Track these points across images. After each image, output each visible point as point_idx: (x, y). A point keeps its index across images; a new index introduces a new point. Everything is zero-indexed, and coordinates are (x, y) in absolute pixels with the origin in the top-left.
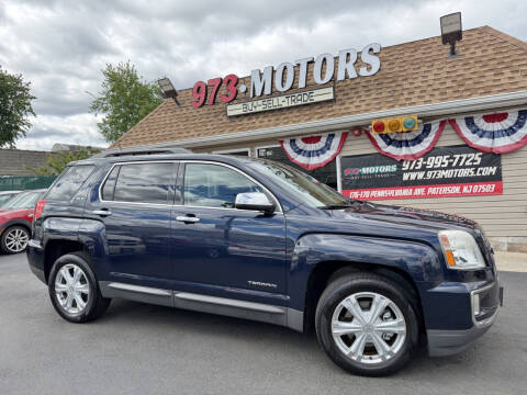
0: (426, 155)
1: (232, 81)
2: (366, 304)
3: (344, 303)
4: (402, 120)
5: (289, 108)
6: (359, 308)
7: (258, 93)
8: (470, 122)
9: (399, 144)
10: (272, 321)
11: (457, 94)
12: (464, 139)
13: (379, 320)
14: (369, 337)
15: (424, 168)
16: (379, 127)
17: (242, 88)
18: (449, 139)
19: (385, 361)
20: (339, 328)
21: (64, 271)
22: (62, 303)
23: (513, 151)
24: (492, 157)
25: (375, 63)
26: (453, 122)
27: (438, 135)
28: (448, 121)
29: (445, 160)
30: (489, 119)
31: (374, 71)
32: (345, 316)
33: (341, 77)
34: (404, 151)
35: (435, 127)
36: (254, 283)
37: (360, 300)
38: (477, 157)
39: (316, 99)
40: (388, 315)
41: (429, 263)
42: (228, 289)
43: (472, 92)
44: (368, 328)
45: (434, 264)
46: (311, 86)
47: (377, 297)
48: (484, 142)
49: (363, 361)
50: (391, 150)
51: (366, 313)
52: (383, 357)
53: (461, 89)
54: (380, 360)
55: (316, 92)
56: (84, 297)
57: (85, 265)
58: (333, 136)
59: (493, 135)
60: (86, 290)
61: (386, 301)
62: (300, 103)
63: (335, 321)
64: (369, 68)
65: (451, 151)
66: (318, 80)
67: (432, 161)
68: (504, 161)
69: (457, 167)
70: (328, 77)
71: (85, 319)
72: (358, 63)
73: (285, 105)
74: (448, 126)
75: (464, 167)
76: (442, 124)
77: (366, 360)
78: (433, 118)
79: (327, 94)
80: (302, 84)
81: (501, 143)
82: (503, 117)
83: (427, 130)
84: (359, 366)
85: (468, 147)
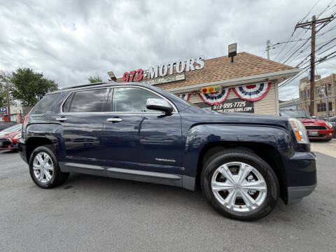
0: (223, 103)
1: (141, 72)
2: (235, 170)
3: (220, 170)
4: (214, 87)
5: (165, 83)
6: (230, 173)
7: (152, 77)
8: (241, 89)
9: (212, 98)
10: (172, 184)
11: (237, 76)
12: (238, 95)
13: (245, 180)
14: (238, 193)
15: (222, 108)
16: (205, 91)
17: (145, 75)
18: (232, 96)
19: (251, 210)
20: (217, 187)
21: (39, 157)
22: (37, 176)
23: (258, 100)
24: (250, 103)
25: (202, 64)
26: (234, 89)
27: (228, 94)
28: (232, 89)
29: (231, 104)
30: (248, 87)
31: (202, 67)
32: (221, 178)
33: (187, 70)
34: (214, 101)
35: (227, 91)
36: (160, 160)
37: (230, 167)
38: (244, 103)
39: (177, 79)
40: (251, 177)
41: (283, 140)
42: (140, 164)
43: (243, 76)
44: (238, 187)
45: (286, 140)
46: (175, 74)
47: (243, 165)
48: (247, 97)
49: (235, 209)
50: (209, 101)
51: (235, 176)
52: (250, 208)
53: (237, 74)
54: (247, 210)
55: (177, 76)
56: (51, 172)
57: (51, 152)
58: (184, 95)
59: (250, 94)
60: (52, 168)
61: (250, 168)
62: (170, 81)
63: (214, 181)
64: (200, 66)
65: (233, 101)
66: (178, 71)
67: (226, 105)
68: (255, 104)
69: (236, 107)
70: (182, 70)
71: (51, 186)
72: (195, 64)
73: (164, 82)
74: (232, 90)
75: (239, 107)
76: (230, 90)
77: (237, 209)
78: (226, 87)
79: (182, 77)
80: (171, 73)
81: (254, 97)
82: (254, 86)
83: (223, 92)
84: (232, 213)
85: (240, 99)
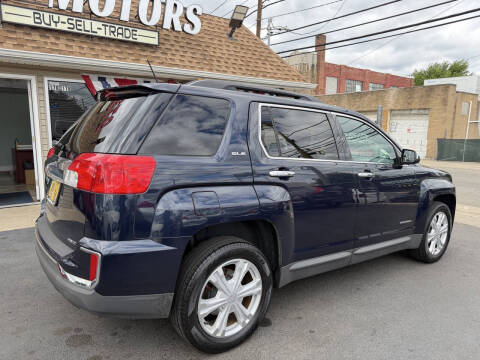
39: (140, 40)
46: (134, 23)
55: (140, 32)
62: (120, 37)
79: (152, 38)
